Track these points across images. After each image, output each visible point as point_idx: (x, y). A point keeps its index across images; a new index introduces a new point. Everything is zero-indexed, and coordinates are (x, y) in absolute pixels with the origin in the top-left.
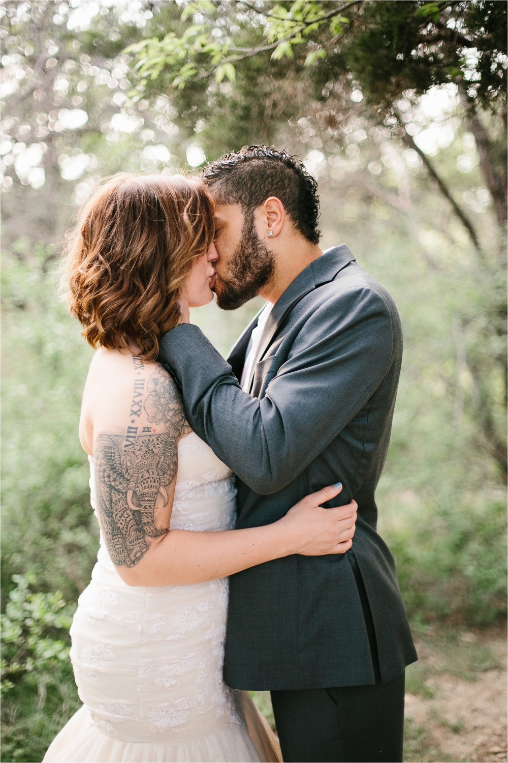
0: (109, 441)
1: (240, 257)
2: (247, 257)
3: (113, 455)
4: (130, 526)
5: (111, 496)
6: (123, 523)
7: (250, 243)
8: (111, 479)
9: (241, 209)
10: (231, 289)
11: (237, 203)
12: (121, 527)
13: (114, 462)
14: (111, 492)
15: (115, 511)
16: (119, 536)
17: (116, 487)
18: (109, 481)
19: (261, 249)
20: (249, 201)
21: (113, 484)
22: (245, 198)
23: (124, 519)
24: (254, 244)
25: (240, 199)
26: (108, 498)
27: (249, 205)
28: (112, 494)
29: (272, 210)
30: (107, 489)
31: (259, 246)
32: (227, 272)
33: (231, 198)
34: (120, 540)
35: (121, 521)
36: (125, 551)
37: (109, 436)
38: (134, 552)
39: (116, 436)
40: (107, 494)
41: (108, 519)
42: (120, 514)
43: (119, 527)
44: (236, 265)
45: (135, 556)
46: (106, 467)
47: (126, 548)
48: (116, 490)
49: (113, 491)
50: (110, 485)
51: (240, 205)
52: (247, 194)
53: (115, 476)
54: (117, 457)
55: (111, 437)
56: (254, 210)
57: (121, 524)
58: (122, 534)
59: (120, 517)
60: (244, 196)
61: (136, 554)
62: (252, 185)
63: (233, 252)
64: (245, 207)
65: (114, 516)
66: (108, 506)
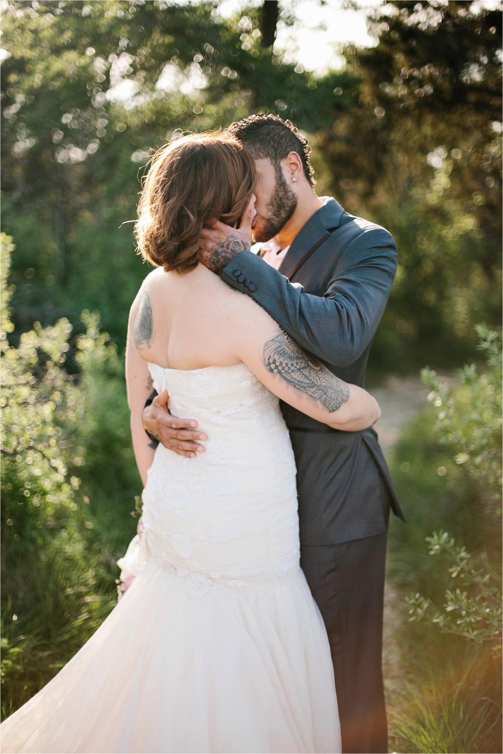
0: (276, 343)
1: (275, 199)
2: (281, 199)
3: (284, 350)
4: (328, 379)
5: (304, 374)
6: (324, 381)
7: (282, 188)
8: (295, 365)
9: (270, 162)
10: (272, 224)
11: (267, 157)
12: (325, 384)
13: (288, 354)
14: (302, 372)
15: (314, 380)
16: (329, 390)
17: (302, 367)
18: (295, 367)
19: (290, 191)
20: (275, 155)
21: (298, 367)
22: (272, 153)
23: (322, 378)
24: (284, 188)
25: (268, 154)
26: (304, 377)
27: (275, 159)
28: (303, 372)
29: (292, 162)
30: (299, 373)
31: (288, 189)
32: (266, 212)
33: (261, 154)
34: (331, 391)
35: (322, 381)
36: (339, 393)
37: (272, 340)
38: (344, 389)
39: (277, 337)
40: (301, 375)
41: (314, 389)
42: (317, 379)
43: (325, 386)
44: (273, 206)
45: (346, 391)
46: (286, 361)
47: (338, 391)
48: (303, 368)
49: (302, 370)
50: (298, 369)
51: (269, 158)
52: (272, 150)
53: (296, 361)
54: (287, 349)
55: (275, 340)
56: (279, 162)
57: (324, 382)
58: (329, 387)
59: (319, 380)
60: (270, 152)
61: (345, 390)
62: (274, 144)
63: (270, 196)
64: (273, 160)
65: (316, 383)
66: (308, 382)
